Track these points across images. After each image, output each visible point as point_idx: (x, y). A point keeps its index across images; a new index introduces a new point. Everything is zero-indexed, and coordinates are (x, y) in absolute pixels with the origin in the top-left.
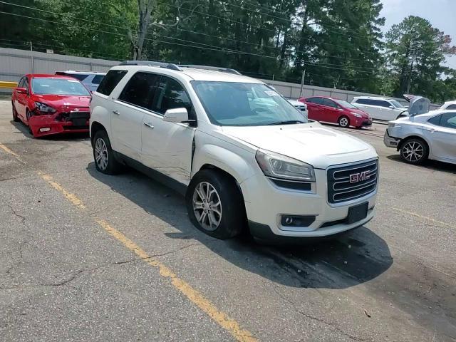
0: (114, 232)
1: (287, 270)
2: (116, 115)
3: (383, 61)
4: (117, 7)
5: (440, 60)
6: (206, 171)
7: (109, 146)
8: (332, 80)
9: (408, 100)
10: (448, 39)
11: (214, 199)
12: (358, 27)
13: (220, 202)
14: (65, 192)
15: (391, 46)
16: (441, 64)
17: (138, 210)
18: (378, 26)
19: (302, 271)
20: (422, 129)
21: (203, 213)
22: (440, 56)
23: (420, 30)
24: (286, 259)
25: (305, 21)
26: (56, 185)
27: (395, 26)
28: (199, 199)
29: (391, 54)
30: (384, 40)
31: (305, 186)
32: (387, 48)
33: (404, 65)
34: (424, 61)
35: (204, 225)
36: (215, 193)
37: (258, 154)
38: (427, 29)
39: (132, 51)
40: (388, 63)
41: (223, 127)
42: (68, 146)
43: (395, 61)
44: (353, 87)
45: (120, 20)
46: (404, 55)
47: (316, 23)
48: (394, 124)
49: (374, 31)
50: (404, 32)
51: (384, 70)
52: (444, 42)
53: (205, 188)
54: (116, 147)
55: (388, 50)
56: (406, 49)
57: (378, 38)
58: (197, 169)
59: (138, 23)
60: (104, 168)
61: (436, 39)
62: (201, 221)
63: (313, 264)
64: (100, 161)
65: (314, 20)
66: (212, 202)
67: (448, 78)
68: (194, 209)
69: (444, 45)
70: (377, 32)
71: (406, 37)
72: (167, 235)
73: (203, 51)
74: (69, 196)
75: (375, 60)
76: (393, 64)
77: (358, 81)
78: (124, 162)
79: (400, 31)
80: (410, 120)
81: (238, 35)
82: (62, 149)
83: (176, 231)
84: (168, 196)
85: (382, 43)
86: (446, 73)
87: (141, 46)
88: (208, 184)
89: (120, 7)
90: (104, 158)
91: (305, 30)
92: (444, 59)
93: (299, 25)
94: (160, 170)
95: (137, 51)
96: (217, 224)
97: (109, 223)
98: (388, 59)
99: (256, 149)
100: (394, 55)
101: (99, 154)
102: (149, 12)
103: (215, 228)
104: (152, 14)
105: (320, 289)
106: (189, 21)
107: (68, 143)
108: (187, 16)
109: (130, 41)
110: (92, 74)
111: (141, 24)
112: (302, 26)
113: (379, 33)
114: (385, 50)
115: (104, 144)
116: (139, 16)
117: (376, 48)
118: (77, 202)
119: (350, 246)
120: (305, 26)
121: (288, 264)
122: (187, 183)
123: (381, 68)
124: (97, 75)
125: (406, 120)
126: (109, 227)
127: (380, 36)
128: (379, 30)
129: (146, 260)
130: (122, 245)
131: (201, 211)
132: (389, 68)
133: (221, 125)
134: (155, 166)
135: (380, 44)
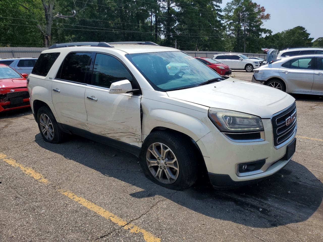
0: (84, 203)
1: (250, 211)
2: (56, 93)
3: (224, 28)
4: (24, 5)
5: (260, 24)
6: (157, 133)
7: (53, 119)
8: (193, 46)
9: (265, 53)
10: (263, 10)
11: (169, 156)
12: (206, 6)
13: (176, 159)
14: (22, 168)
15: (228, 18)
16: (261, 27)
17: (95, 174)
18: (218, 4)
19: (263, 209)
20: (279, 72)
21: (159, 169)
22: (259, 21)
23: (245, 5)
24: (243, 200)
25: (169, 5)
26: (11, 162)
27: (228, 3)
28: (153, 157)
29: (228, 23)
30: (223, 14)
31: (255, 135)
32: (226, 19)
33: (238, 29)
34: (250, 26)
35: (161, 180)
36: (169, 151)
37: (211, 113)
38: (249, 3)
39: (43, 39)
40: (228, 29)
41: (168, 92)
42: (11, 123)
43: (232, 28)
44: (207, 48)
45: (28, 15)
46: (237, 23)
47: (176, 5)
48: (258, 71)
49: (216, 8)
50: (235, 7)
51: (226, 35)
52: (261, 12)
53: (158, 148)
54: (60, 120)
55: (227, 20)
56: (238, 19)
57: (219, 13)
58: (147, 132)
59: (44, 17)
60: (51, 139)
61: (256, 10)
62: (158, 177)
63: (266, 199)
64: (46, 133)
65: (175, 3)
66: (167, 159)
67: (266, 36)
68: (149, 167)
69: (261, 14)
70: (218, 8)
71: (237, 10)
72: (133, 195)
73: (98, 34)
74: (28, 171)
75: (220, 28)
76: (231, 30)
77: (210, 44)
78: (71, 132)
79: (233, 6)
80: (269, 67)
81: (122, 19)
82: (6, 126)
83: (139, 190)
84: (116, 156)
85: (222, 16)
86: (265, 33)
87: (50, 34)
88: (161, 144)
89: (27, 5)
90: (50, 130)
91: (170, 11)
92: (262, 23)
93: (165, 8)
94: (109, 136)
95: (47, 39)
96: (175, 178)
97: (75, 192)
98: (227, 26)
99: (207, 109)
100: (231, 23)
101: (44, 127)
102: (51, 7)
103: (173, 182)
104: (54, 9)
105: (289, 225)
106: (84, 12)
107: (10, 120)
108: (82, 8)
109: (40, 31)
110: (16, 59)
111: (47, 18)
112: (167, 8)
113: (219, 9)
114: (225, 20)
115: (48, 118)
116: (44, 11)
117: (218, 19)
118: (37, 176)
119: (282, 176)
120: (169, 8)
121: (248, 204)
122: (140, 145)
123: (223, 33)
124: (21, 61)
125: (266, 67)
126: (77, 198)
127: (220, 11)
128: (219, 7)
129: (126, 228)
130: (96, 215)
131: (156, 168)
132: (228, 33)
133: (165, 91)
134: (103, 133)
135: (221, 17)
